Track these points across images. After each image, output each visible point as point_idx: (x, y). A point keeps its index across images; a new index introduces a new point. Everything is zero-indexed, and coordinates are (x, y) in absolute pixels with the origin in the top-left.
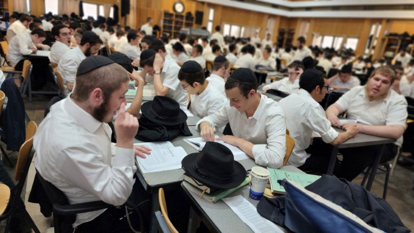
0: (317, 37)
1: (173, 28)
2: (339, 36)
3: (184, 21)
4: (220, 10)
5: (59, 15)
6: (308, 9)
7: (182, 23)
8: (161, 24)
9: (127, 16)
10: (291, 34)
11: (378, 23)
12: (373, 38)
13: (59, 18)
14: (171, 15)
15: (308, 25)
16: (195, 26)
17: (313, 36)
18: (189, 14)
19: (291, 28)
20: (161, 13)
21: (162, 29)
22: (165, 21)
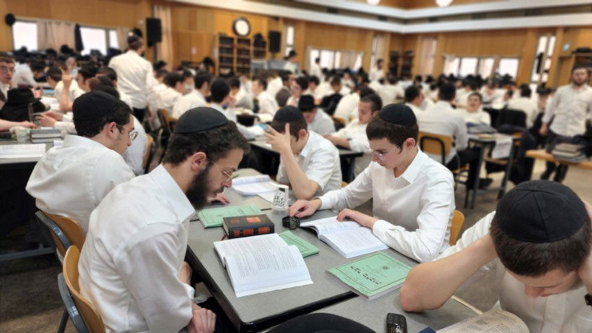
0: (451, 60)
1: (235, 61)
2: (486, 57)
3: (252, 48)
4: (302, 29)
5: (40, 50)
6: (433, 19)
7: (248, 52)
8: (216, 55)
9: (158, 45)
10: (409, 58)
11: (549, 34)
12: (544, 57)
13: (39, 56)
14: (231, 39)
15: (434, 43)
16: (269, 55)
17: (444, 59)
18: (259, 37)
19: (408, 49)
20: (214, 37)
21: (217, 64)
22: (221, 49)
